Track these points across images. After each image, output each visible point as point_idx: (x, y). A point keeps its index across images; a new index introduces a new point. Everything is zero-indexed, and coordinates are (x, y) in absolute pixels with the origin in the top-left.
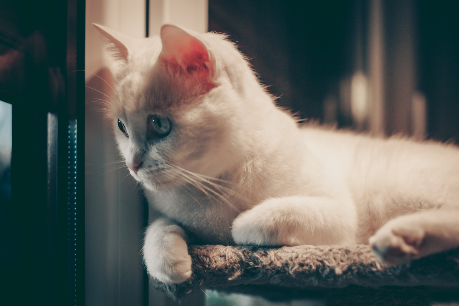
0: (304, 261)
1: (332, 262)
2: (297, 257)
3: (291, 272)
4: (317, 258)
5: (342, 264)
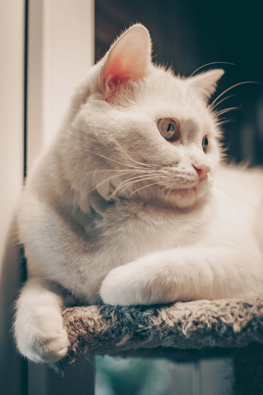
0: (198, 318)
1: (229, 318)
2: (190, 315)
3: (184, 332)
4: (212, 314)
5: (240, 320)
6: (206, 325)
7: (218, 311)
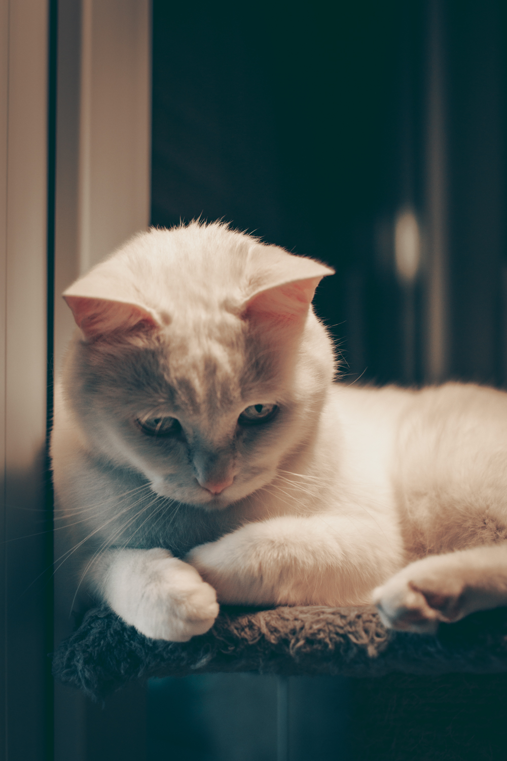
0: (313, 634)
1: (361, 637)
2: (302, 628)
3: (292, 652)
4: (336, 630)
5: (377, 639)
6: (326, 645)
7: (345, 626)
